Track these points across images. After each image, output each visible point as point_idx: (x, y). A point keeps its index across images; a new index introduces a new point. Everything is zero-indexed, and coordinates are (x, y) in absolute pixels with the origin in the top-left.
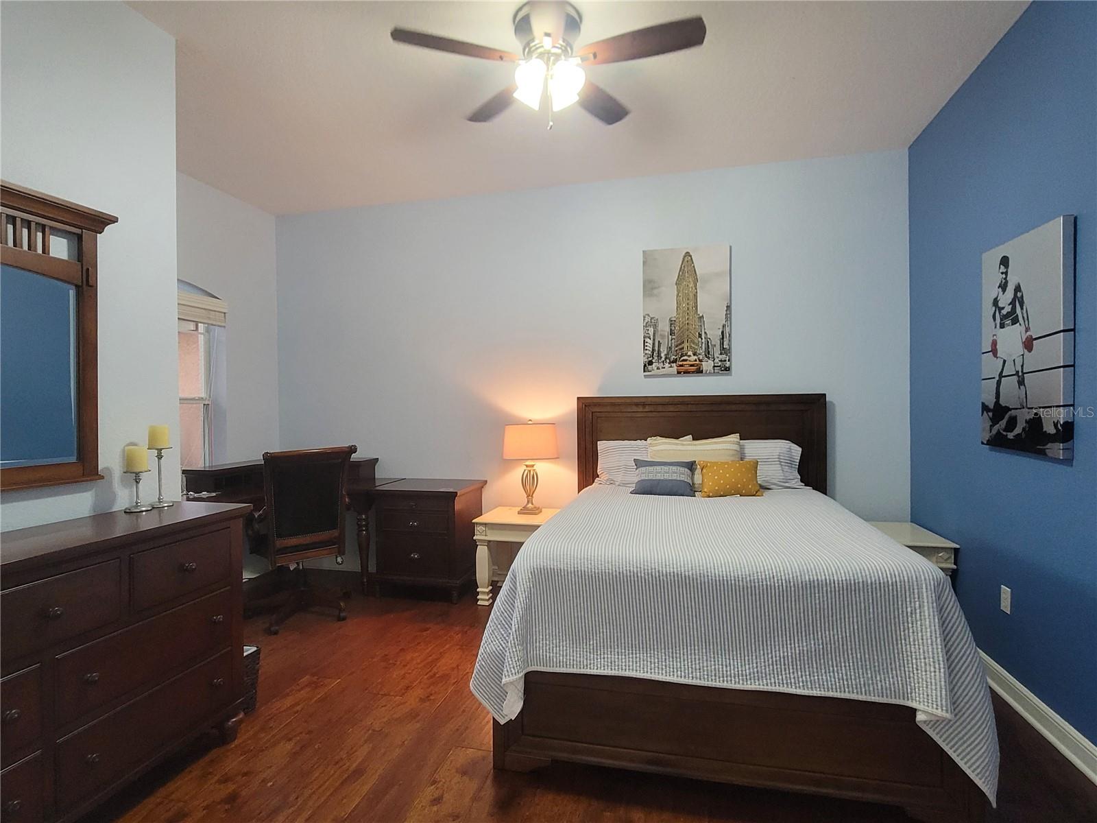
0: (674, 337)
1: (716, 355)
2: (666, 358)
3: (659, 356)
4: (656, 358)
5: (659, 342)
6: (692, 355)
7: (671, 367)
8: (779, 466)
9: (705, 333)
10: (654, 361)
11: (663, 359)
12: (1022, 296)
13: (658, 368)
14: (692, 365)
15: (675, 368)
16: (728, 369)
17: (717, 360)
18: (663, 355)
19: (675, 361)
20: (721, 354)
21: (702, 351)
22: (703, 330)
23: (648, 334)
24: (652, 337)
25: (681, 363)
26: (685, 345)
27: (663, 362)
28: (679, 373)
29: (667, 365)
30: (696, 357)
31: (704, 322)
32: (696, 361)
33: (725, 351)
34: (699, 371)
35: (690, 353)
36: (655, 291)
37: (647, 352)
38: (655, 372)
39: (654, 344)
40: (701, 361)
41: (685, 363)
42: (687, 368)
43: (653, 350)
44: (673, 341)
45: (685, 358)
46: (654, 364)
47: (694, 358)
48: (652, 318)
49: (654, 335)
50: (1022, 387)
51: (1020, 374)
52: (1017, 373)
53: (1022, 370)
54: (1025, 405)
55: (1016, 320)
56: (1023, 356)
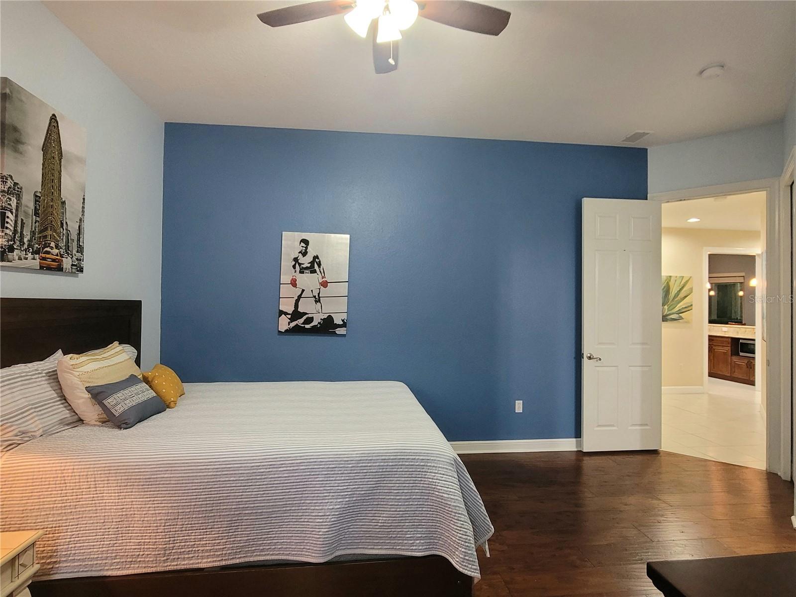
0: (38, 219)
1: (74, 252)
2: (29, 246)
3: (22, 243)
4: (18, 243)
5: (22, 220)
6: (54, 247)
7: (34, 259)
9: (66, 223)
10: (15, 247)
11: (26, 246)
12: (320, 262)
13: (20, 259)
14: (54, 260)
15: (36, 263)
16: (81, 270)
17: (74, 259)
18: (26, 240)
19: (37, 252)
20: (77, 252)
21: (62, 244)
22: (64, 218)
23: (10, 204)
24: (14, 211)
25: (44, 255)
26: (49, 232)
27: (26, 250)
28: (41, 268)
29: (30, 255)
30: (57, 251)
31: (66, 208)
32: (57, 255)
33: (80, 249)
34: (59, 269)
35: (53, 244)
37: (8, 231)
38: (17, 263)
39: (16, 222)
40: (62, 256)
41: (48, 256)
42: (49, 262)
43: (15, 232)
44: (37, 224)
45: (48, 249)
46: (16, 252)
47: (55, 251)
48: (16, 184)
49: (17, 210)
50: (318, 304)
51: (317, 297)
52: (315, 297)
53: (319, 296)
54: (320, 311)
55: (314, 272)
56: (320, 289)
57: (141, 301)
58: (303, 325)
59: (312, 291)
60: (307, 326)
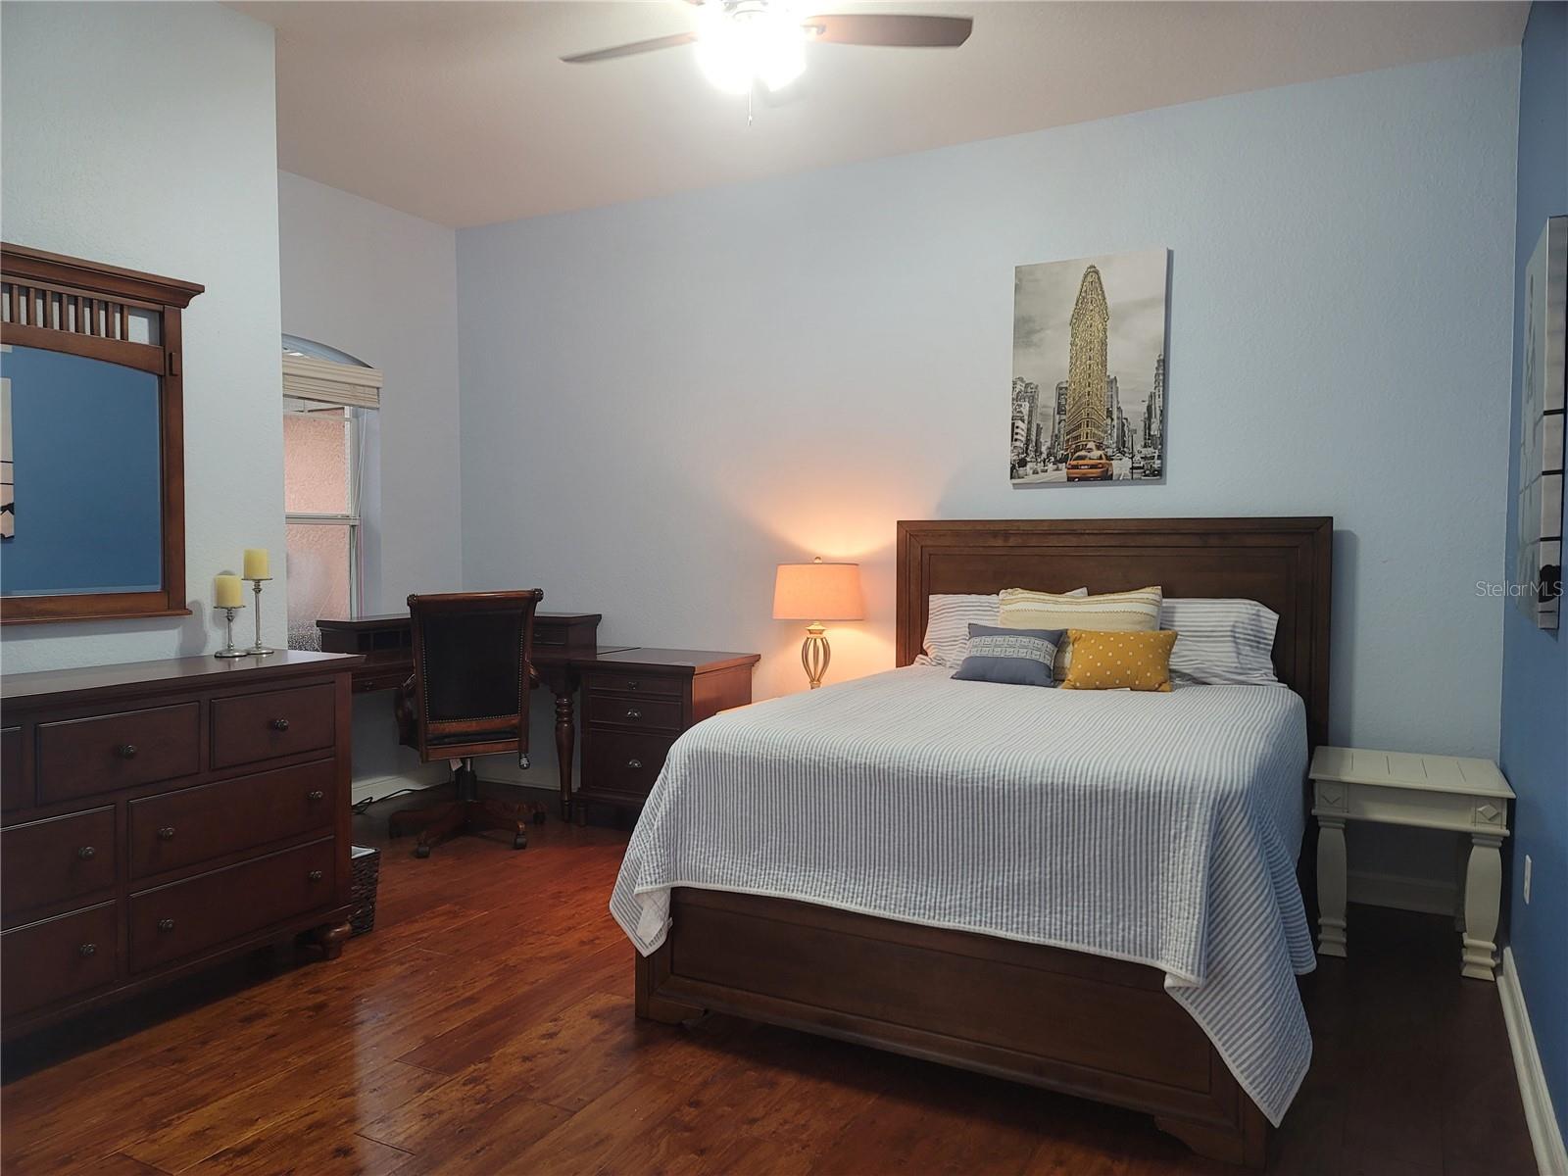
0: (1064, 417)
1: (1138, 447)
2: (1049, 455)
3: (1038, 452)
4: (1032, 454)
5: (1038, 425)
6: (1094, 448)
7: (1057, 469)
8: (1233, 645)
9: (1119, 408)
10: (1028, 459)
11: (1044, 456)
13: (1036, 472)
14: (1093, 467)
15: (1063, 472)
16: (1158, 473)
17: (1138, 457)
18: (1044, 449)
19: (1064, 460)
20: (1145, 446)
21: (1111, 442)
22: (1115, 403)
23: (1020, 412)
24: (1026, 418)
25: (1075, 463)
26: (1084, 430)
27: (1045, 460)
28: (1070, 479)
29: (1050, 466)
30: (1100, 452)
31: (1117, 388)
32: (1101, 458)
33: (1157, 441)
34: (1106, 477)
35: (1091, 445)
36: (1035, 338)
37: (1018, 444)
38: (1032, 478)
39: (1029, 430)
40: (1109, 458)
41: (1081, 462)
42: (1084, 470)
43: (1028, 440)
44: (1063, 423)
45: (1083, 453)
46: (1029, 465)
47: (1097, 453)
48: (1027, 385)
49: (1030, 415)
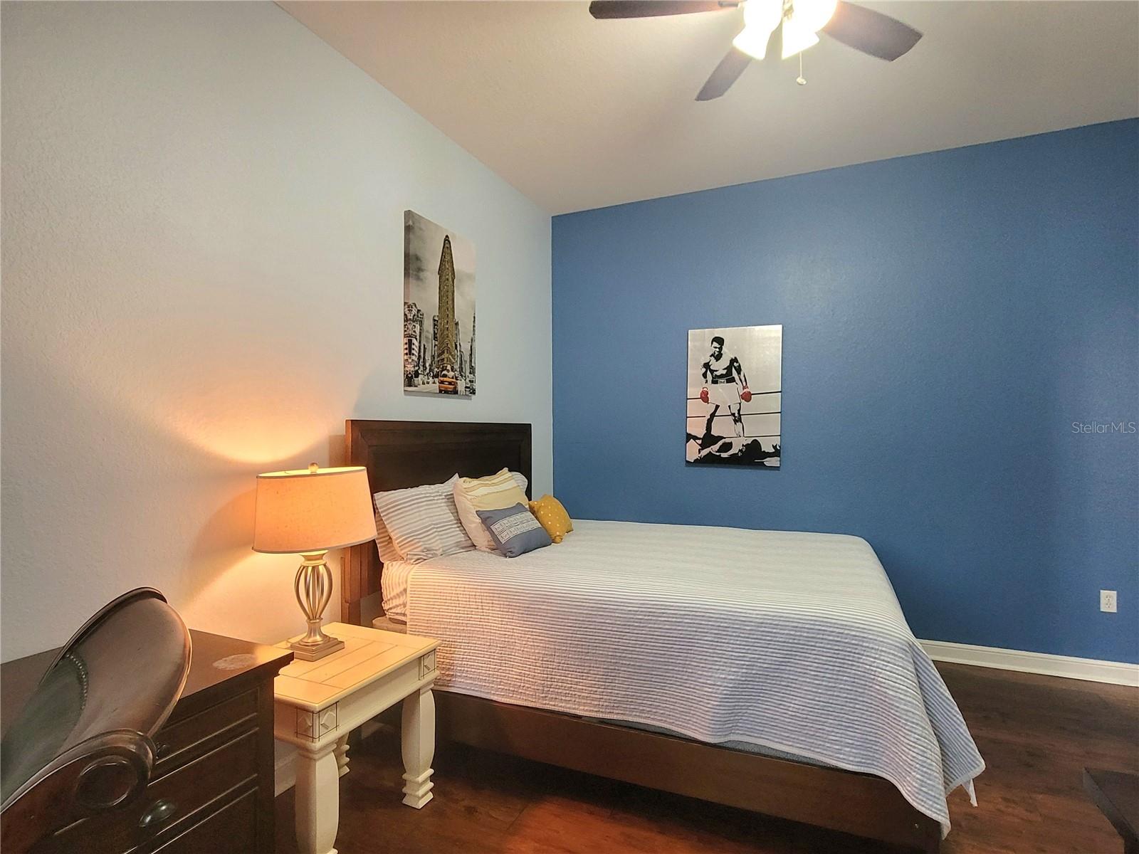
0: (437, 343)
1: (468, 374)
2: (430, 370)
3: (425, 368)
4: (422, 368)
5: (424, 346)
6: (450, 369)
7: (434, 383)
9: (460, 344)
10: (420, 372)
11: (428, 371)
12: (740, 366)
13: (423, 383)
14: (450, 383)
15: (437, 385)
16: (474, 392)
17: (467, 380)
18: (427, 365)
19: (436, 376)
20: (470, 373)
21: (457, 367)
22: (458, 339)
23: (414, 332)
24: (418, 337)
25: (442, 379)
26: (445, 355)
27: (428, 374)
28: (441, 391)
29: (431, 380)
30: (453, 374)
31: (459, 329)
32: (453, 378)
33: (472, 370)
34: (455, 392)
35: (449, 367)
37: (414, 357)
38: (421, 387)
39: (420, 348)
40: (456, 379)
41: (445, 379)
42: (446, 385)
43: (420, 356)
44: (436, 348)
45: (445, 372)
46: (420, 376)
47: (451, 374)
48: (419, 311)
49: (420, 336)
50: (739, 424)
51: (736, 415)
52: (733, 414)
53: (739, 413)
54: (742, 435)
55: (732, 380)
56: (740, 404)
57: (530, 424)
58: (718, 454)
59: (729, 406)
60: (724, 455)
